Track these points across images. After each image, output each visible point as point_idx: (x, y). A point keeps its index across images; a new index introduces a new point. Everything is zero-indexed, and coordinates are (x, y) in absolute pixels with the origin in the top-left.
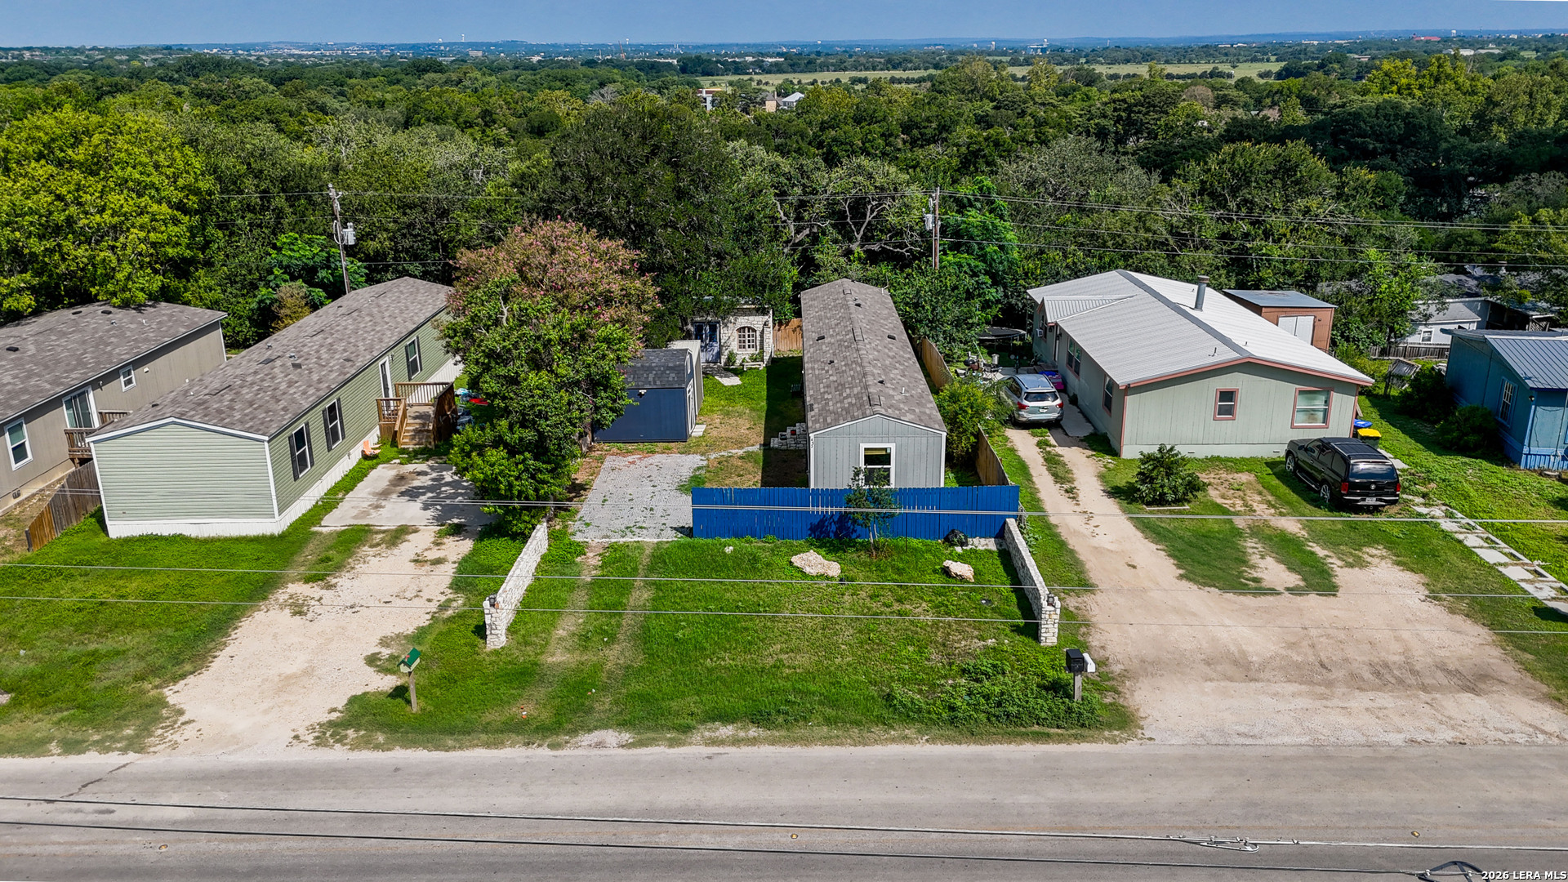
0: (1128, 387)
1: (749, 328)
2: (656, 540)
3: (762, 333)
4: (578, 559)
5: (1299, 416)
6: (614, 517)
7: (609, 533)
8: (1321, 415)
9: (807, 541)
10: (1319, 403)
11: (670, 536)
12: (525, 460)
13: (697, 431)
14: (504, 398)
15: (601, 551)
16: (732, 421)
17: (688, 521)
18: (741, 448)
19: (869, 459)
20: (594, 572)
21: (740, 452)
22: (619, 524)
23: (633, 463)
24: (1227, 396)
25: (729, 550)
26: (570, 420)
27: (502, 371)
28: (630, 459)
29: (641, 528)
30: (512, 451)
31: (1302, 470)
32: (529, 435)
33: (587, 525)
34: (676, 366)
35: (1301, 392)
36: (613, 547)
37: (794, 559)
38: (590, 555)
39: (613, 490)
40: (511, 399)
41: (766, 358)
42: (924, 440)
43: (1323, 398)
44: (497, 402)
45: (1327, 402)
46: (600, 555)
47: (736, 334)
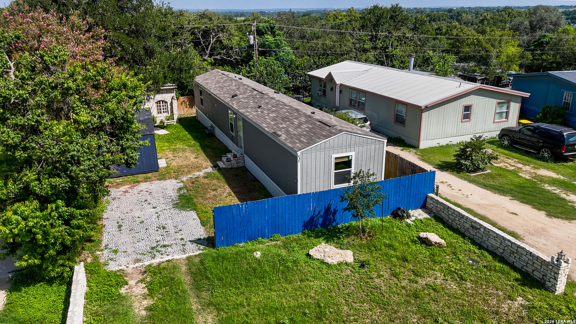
0: (426, 107)
1: (163, 101)
2: (184, 256)
3: (172, 103)
4: (123, 291)
5: (497, 116)
6: (135, 240)
7: (139, 257)
8: (504, 115)
9: (304, 234)
10: (504, 109)
11: (194, 251)
12: (57, 208)
13: (162, 163)
14: (25, 149)
15: (141, 277)
16: (180, 154)
17: (201, 233)
18: (200, 170)
19: (338, 165)
20: (145, 303)
21: (202, 174)
22: (143, 246)
23: (126, 192)
24: (467, 108)
25: (258, 254)
26: (103, 163)
27: (20, 120)
28: (123, 189)
29: (165, 246)
30: (44, 201)
31: (516, 143)
32: (61, 182)
33: (116, 252)
34: (145, 119)
35: (499, 103)
36: (148, 270)
37: (312, 252)
38: (132, 283)
39: (123, 216)
40: (33, 148)
41: (176, 117)
42: (373, 147)
43: (506, 106)
44: (18, 154)
45: (508, 108)
46: (142, 281)
47: (155, 105)
